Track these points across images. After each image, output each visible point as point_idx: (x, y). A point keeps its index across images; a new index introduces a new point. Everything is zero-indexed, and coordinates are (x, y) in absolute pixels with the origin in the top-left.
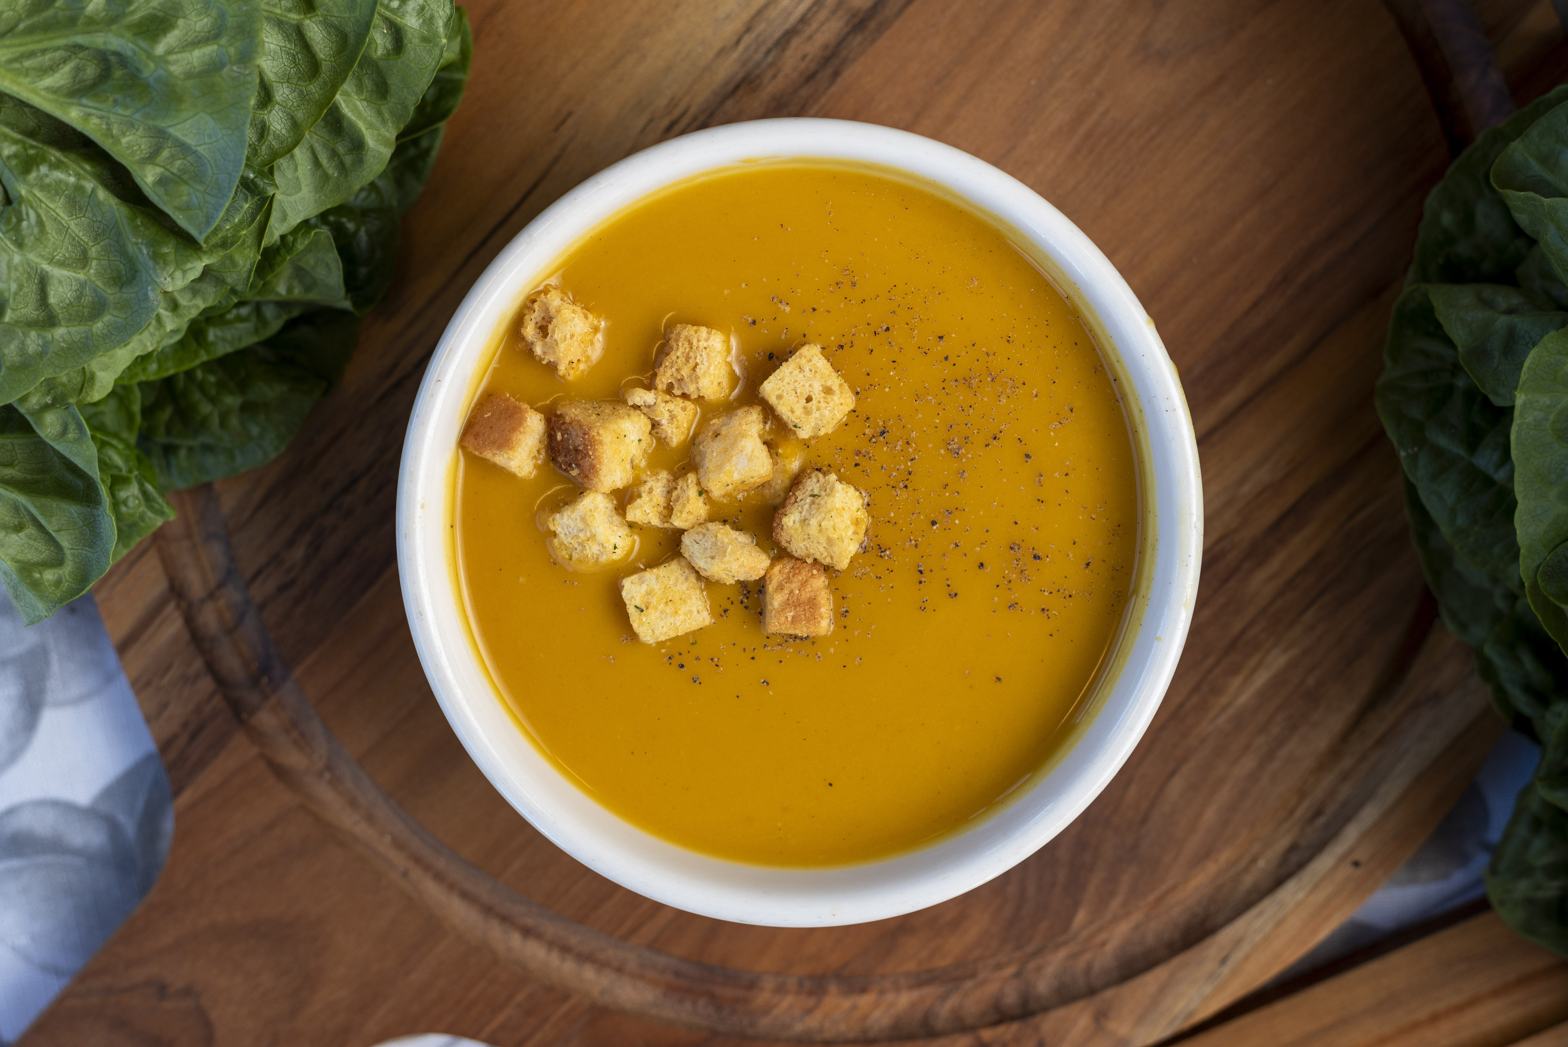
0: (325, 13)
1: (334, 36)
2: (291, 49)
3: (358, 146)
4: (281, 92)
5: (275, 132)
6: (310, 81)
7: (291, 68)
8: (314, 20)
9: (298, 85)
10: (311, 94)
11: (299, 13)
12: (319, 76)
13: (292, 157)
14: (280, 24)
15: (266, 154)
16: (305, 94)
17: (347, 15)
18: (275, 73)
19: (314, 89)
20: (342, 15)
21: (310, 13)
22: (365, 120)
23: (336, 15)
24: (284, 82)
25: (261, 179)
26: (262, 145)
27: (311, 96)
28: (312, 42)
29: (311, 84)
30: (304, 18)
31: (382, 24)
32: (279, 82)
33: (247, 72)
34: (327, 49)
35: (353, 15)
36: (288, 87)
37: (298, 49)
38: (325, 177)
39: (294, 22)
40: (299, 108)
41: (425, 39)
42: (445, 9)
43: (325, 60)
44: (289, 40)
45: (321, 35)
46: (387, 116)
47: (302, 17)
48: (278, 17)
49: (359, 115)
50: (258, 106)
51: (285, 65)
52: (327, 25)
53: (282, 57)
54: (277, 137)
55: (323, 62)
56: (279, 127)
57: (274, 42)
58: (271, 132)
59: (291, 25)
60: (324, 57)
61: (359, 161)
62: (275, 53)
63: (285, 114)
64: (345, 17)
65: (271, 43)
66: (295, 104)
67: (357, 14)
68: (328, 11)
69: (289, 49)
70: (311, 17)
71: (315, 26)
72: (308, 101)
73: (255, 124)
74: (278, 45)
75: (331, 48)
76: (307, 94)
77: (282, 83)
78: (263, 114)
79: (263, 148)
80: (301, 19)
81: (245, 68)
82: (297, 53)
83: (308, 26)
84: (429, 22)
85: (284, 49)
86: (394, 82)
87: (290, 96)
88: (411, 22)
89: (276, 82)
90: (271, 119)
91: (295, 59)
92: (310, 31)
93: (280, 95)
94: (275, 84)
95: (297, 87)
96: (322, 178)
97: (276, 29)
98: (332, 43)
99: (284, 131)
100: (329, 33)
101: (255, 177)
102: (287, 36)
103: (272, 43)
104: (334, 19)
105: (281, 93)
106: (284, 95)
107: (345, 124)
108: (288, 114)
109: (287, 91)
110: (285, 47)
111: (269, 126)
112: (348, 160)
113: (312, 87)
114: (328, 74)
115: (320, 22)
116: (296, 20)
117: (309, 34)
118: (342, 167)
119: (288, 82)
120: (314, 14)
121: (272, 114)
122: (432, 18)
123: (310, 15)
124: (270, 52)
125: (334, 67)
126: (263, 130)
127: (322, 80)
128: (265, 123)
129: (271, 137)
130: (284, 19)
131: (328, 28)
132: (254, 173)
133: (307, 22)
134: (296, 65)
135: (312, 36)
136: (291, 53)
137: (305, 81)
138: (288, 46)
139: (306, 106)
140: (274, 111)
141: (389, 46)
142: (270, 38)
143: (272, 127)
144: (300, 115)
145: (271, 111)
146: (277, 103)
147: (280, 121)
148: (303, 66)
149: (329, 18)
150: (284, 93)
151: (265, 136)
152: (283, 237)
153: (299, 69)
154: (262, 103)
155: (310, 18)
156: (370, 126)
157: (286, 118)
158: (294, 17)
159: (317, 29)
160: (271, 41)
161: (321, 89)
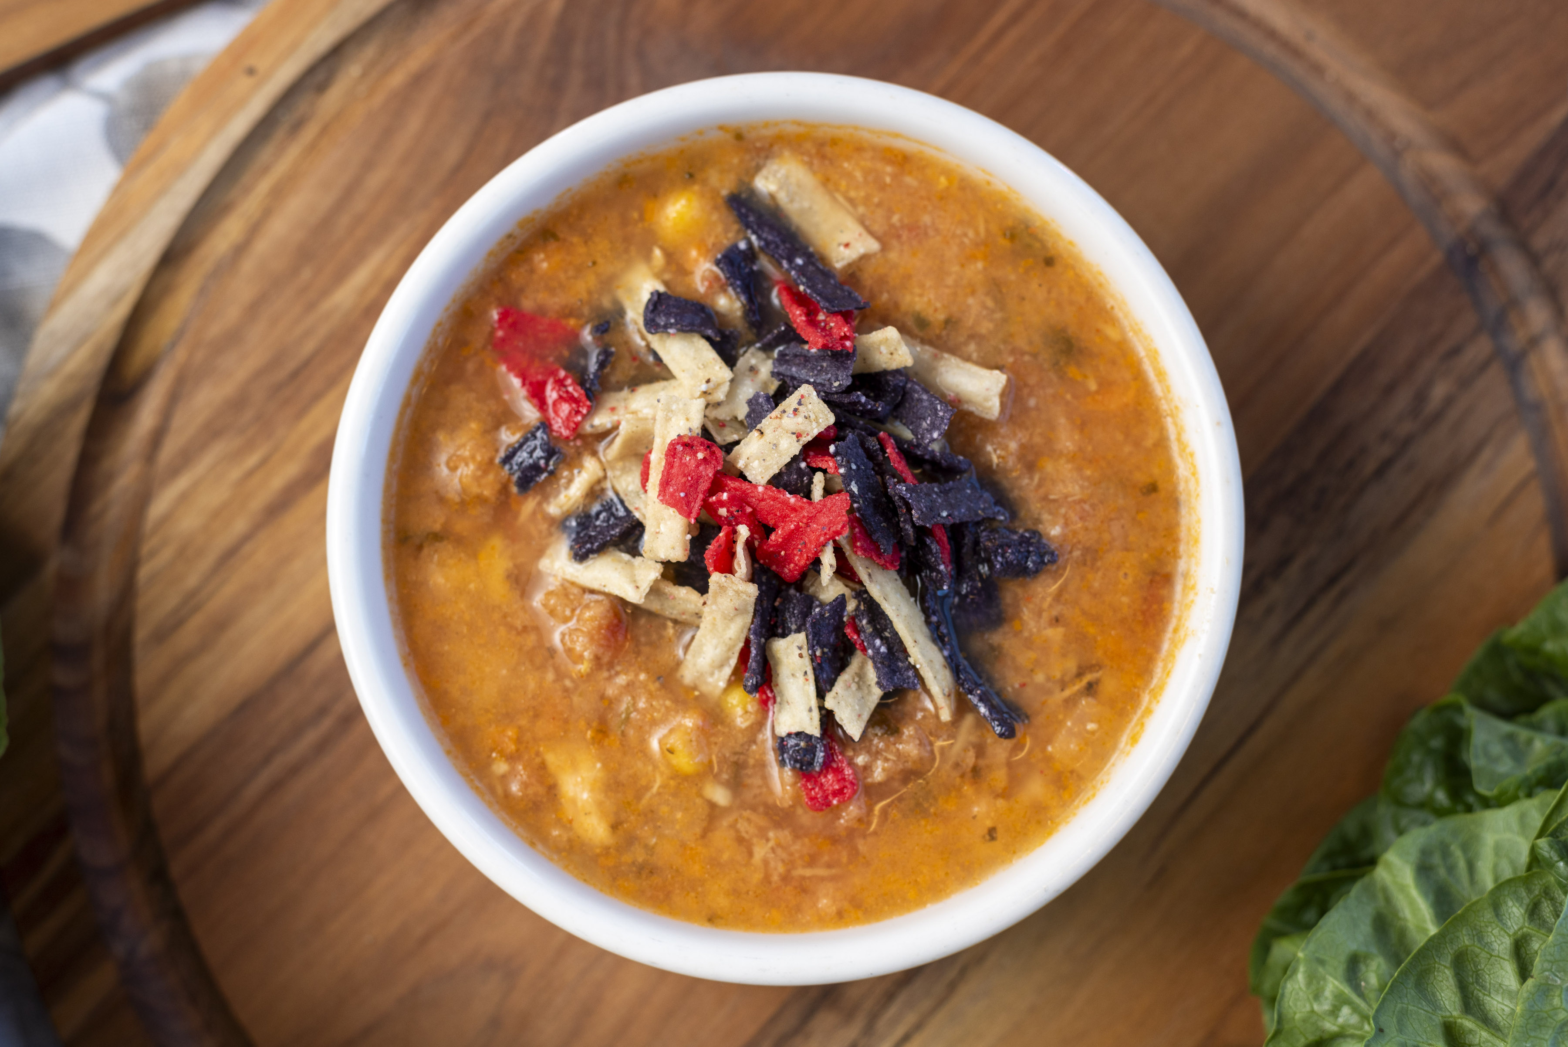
0: (1434, 1017)
1: (1429, 990)
2: (1478, 990)
3: (1424, 870)
4: (1502, 947)
5: (1521, 906)
6: (1467, 950)
7: (1483, 970)
8: (1448, 1014)
9: (1480, 949)
10: (1469, 935)
11: (1461, 1025)
12: (1456, 951)
13: (1496, 879)
14: (1487, 1021)
15: (1535, 885)
16: (1476, 938)
17: (1410, 1008)
18: (1502, 969)
19: (1465, 940)
20: (1415, 1009)
21: (1450, 1022)
22: (1408, 896)
23: (1423, 1012)
24: (1495, 956)
25: (1551, 858)
26: (1538, 896)
27: (1470, 933)
28: (1455, 990)
29: (1467, 946)
30: (1459, 1018)
31: (1366, 992)
32: (1502, 958)
33: (1547, 973)
34: (1440, 979)
35: (1404, 1006)
36: (1493, 950)
37: (1471, 988)
38: (1466, 847)
39: (1470, 1017)
40: (1487, 924)
41: (1321, 962)
42: (1291, 989)
43: (1445, 967)
44: (1478, 1000)
45: (1443, 995)
46: (1380, 896)
47: (1459, 1020)
48: (1486, 1028)
49: (1412, 903)
50: (1531, 937)
51: (1489, 975)
52: (1434, 1004)
53: (1490, 984)
54: (1519, 900)
55: (1448, 965)
56: (1515, 910)
57: (1495, 1003)
58: (1525, 907)
59: (1473, 1015)
60: (1446, 971)
61: (1425, 852)
62: (1497, 991)
63: (1504, 922)
64: (1414, 1006)
65: (1500, 1003)
66: (1490, 929)
67: (1399, 1006)
68: (1431, 1018)
69: (1480, 991)
70: (1449, 1017)
71: (1448, 1007)
72: (1475, 929)
73: (1539, 919)
74: (1492, 998)
75: (1435, 978)
76: (1474, 936)
77: (1499, 957)
78: (1528, 928)
79: (1537, 892)
80: (1461, 1018)
81: (1548, 978)
82: (1473, 984)
83: (1455, 1009)
84: (1312, 978)
85: (1486, 993)
86: (1366, 928)
87: (1493, 939)
88: (1334, 985)
89: (1504, 959)
90: (1522, 921)
91: (1477, 979)
92: (1454, 1002)
93: (1504, 944)
94: (1507, 957)
95: (1482, 947)
96: (1470, 847)
97: (1490, 1016)
98: (1432, 983)
99: (1510, 904)
100: (1434, 995)
101: (1557, 862)
102: (1479, 1005)
103: (1498, 1002)
104: (1426, 1008)
105: (1502, 944)
106: (1499, 942)
107: (1431, 897)
108: (1501, 921)
109: (1496, 946)
110: (1484, 994)
111: (1525, 913)
112: (1436, 859)
113: (1467, 943)
114: (1446, 951)
115: (1441, 1009)
116: (1467, 1019)
117: (1457, 999)
118: (1445, 852)
119: (1491, 955)
120: (1446, 1019)
121: (1519, 926)
122: (1309, 984)
123: (1451, 1019)
124: (1502, 993)
125: (1437, 956)
126: (1533, 912)
127: (1454, 946)
128: (1529, 918)
129: (1526, 901)
130: (1479, 1023)
131: (1433, 1000)
132: (1558, 868)
133: (1455, 1014)
134: (1477, 972)
135: (1453, 996)
136: (1480, 986)
137: (1472, 951)
138: (1480, 995)
139: (1478, 923)
140: (1516, 928)
141: (1363, 967)
142: (1499, 1008)
143: (1523, 911)
144: (1488, 915)
145: (1519, 929)
146: (1509, 935)
147: (1512, 915)
148: (1469, 968)
149: (1431, 1011)
150: (1499, 945)
151: (1532, 904)
152: (1530, 795)
153: (1474, 966)
154: (1526, 941)
155: (1451, 1016)
156: (1403, 888)
157: (1504, 917)
158: (1468, 1023)
159: (1447, 1002)
160: (1500, 1005)
161: (1458, 937)
